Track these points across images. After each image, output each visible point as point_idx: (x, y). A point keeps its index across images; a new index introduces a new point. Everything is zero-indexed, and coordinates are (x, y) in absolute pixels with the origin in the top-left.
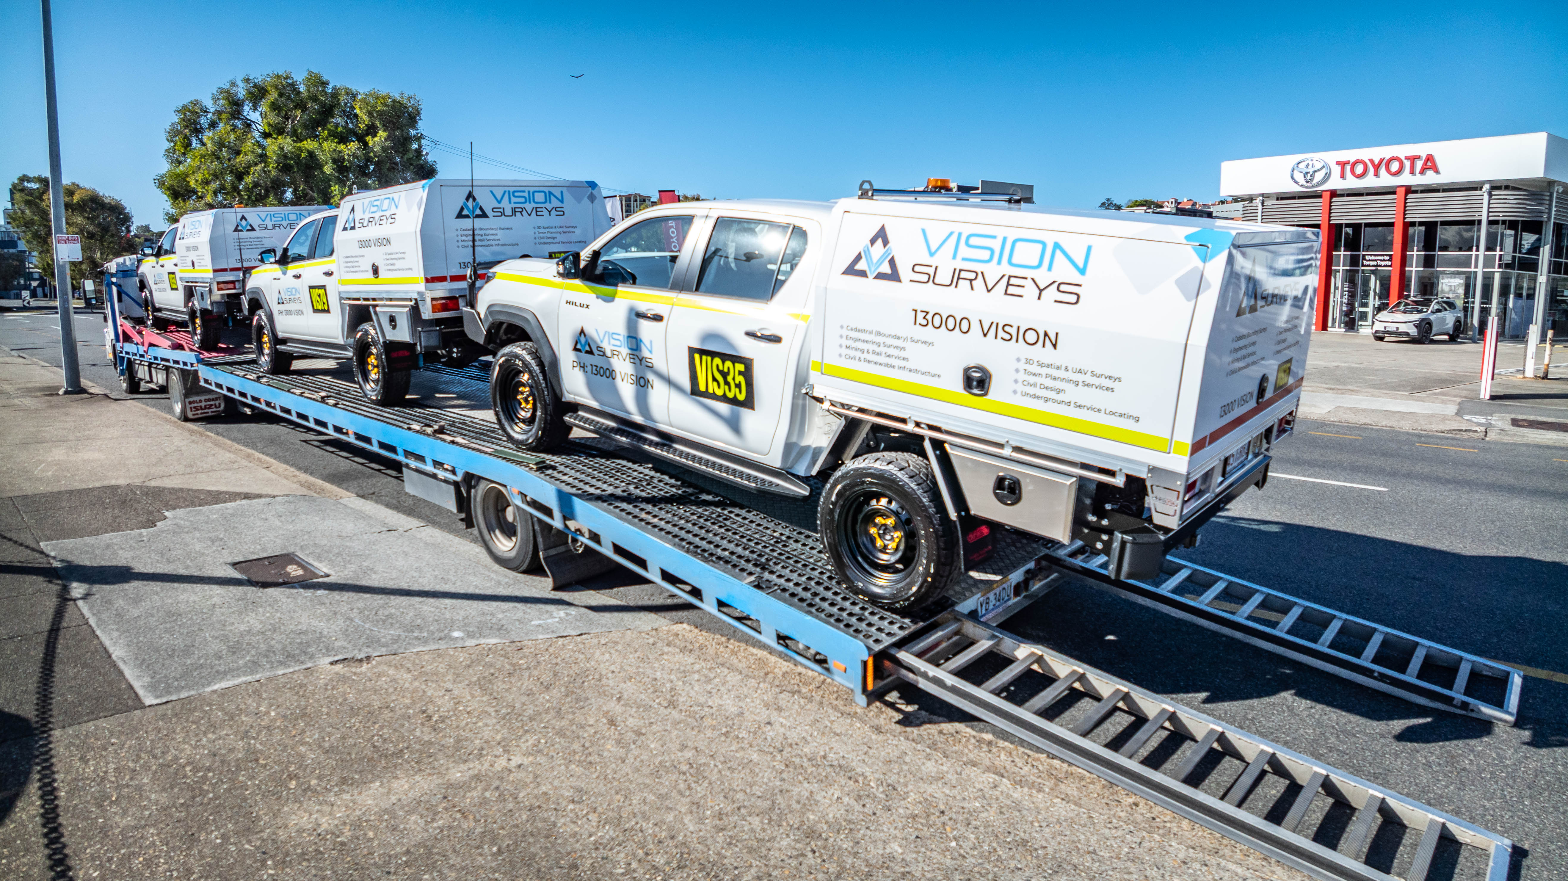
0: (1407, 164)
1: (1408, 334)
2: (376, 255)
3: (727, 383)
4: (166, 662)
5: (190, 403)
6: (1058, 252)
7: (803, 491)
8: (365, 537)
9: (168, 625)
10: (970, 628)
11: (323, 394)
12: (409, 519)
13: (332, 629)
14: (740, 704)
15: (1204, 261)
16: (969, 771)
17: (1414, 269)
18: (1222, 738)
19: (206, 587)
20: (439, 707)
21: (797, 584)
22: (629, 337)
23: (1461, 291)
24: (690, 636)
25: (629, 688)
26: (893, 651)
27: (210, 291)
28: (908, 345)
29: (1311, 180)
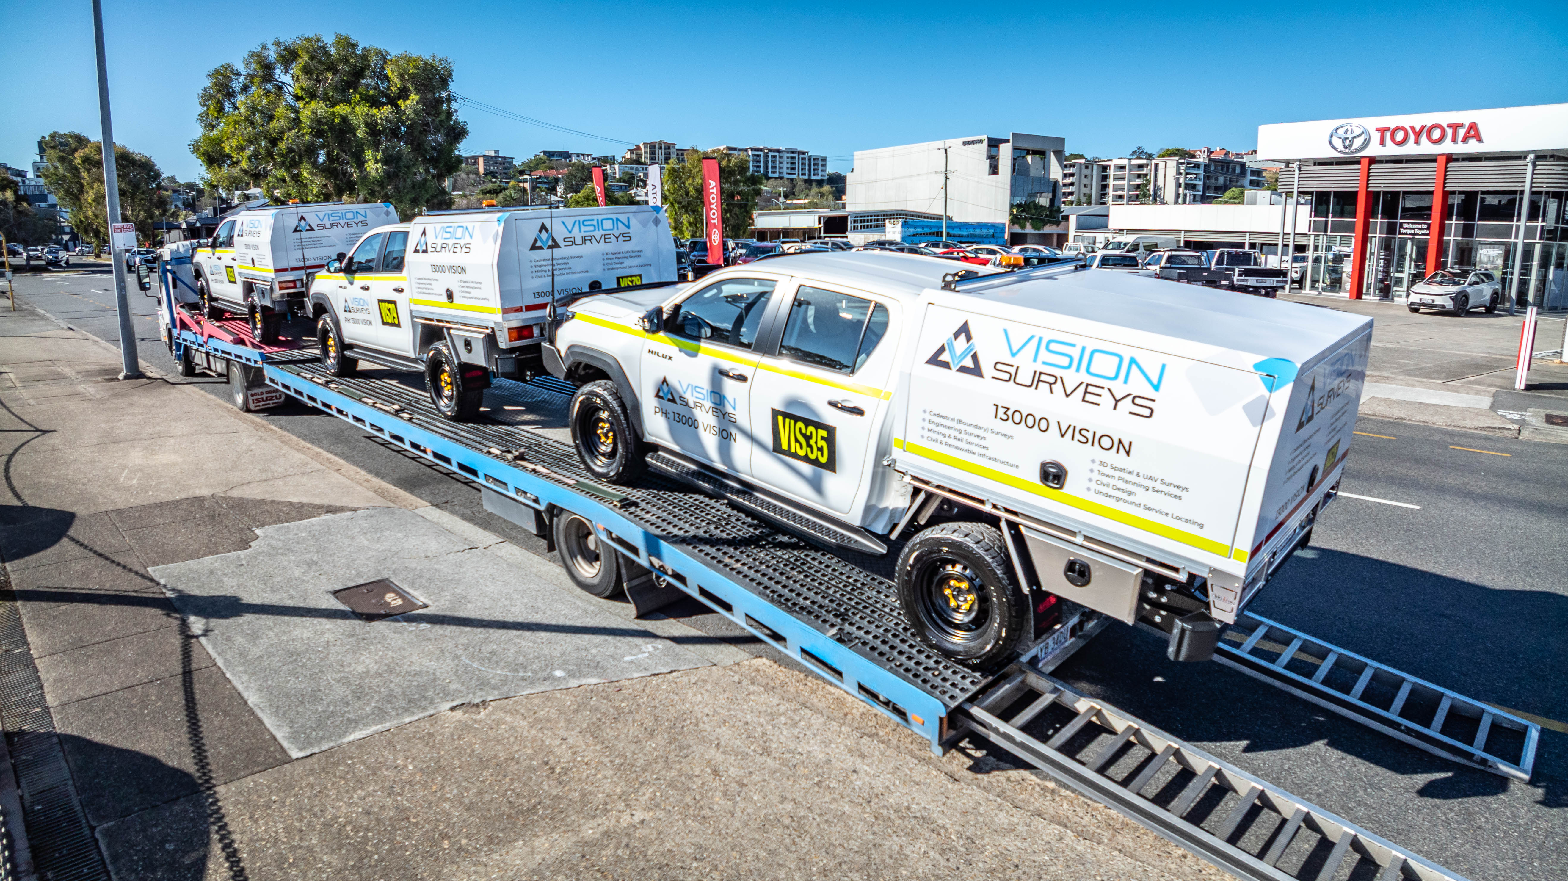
0: (1449, 132)
1: (1444, 306)
2: (451, 281)
3: (809, 445)
4: (300, 709)
5: (252, 395)
6: (1134, 367)
7: (882, 550)
8: (451, 557)
9: (291, 667)
10: (1034, 680)
11: (396, 407)
12: (487, 533)
13: (443, 668)
14: (827, 750)
15: (1271, 391)
16: (1038, 822)
17: (1452, 238)
18: (1262, 796)
19: (315, 621)
20: (559, 757)
21: (875, 637)
22: (712, 392)
23: (1500, 262)
24: (770, 672)
25: (725, 733)
26: (966, 706)
27: (272, 289)
28: (988, 435)
29: (1350, 146)
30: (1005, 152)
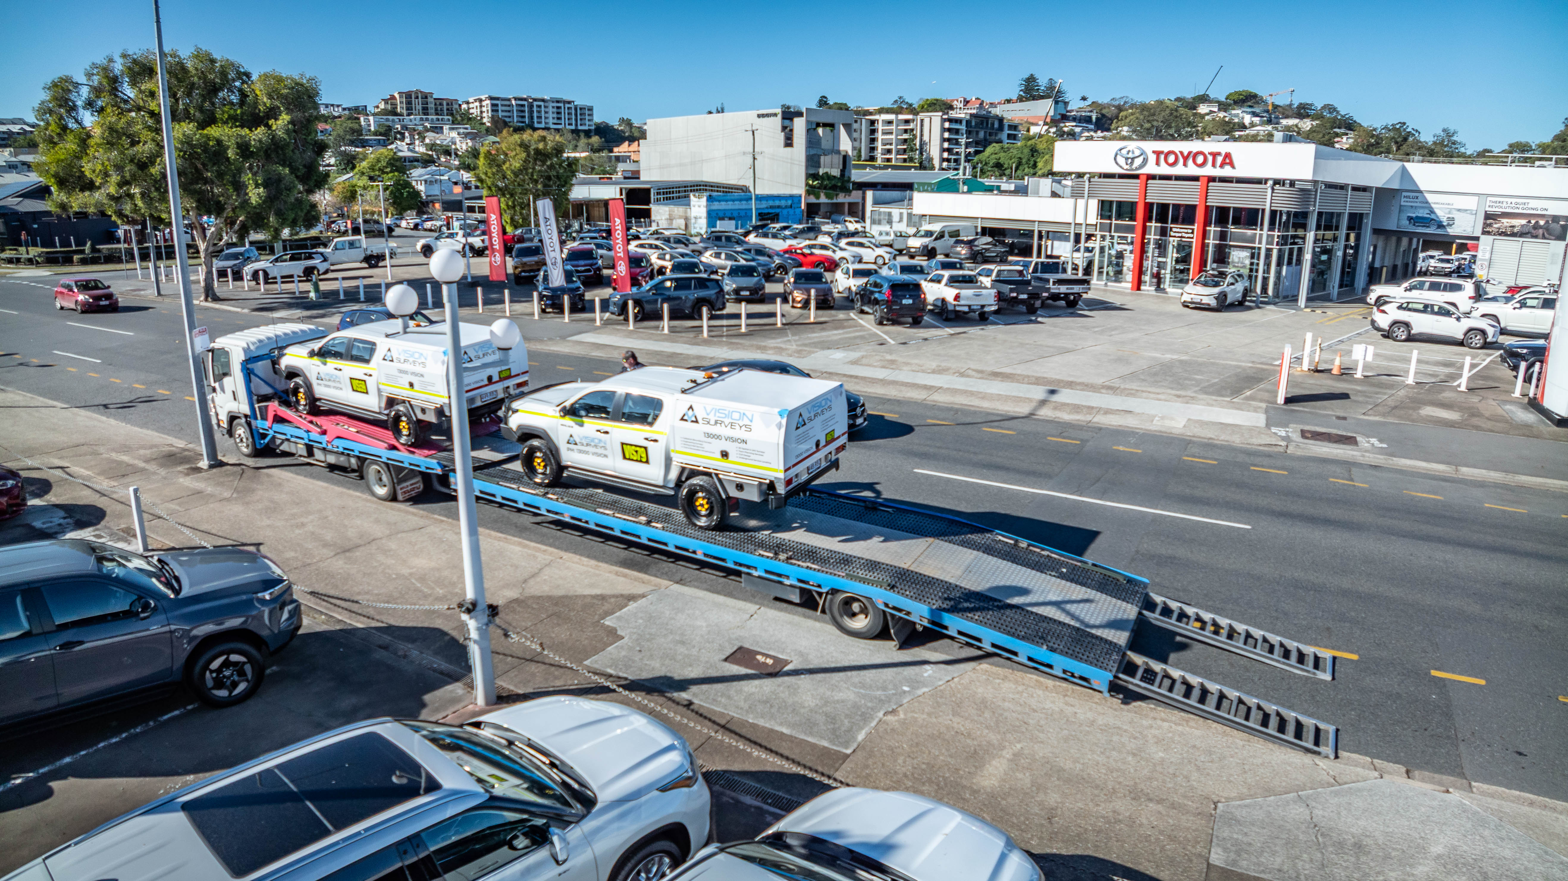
0: (1210, 158)
1: (1209, 304)
2: (727, 446)
4: (815, 730)
5: (401, 489)
9: (775, 709)
10: (1133, 658)
14: (1056, 705)
17: (1211, 242)
20: (959, 728)
21: (1063, 647)
23: (1248, 263)
25: (1010, 705)
26: (1117, 674)
29: (1132, 164)
30: (799, 125)
